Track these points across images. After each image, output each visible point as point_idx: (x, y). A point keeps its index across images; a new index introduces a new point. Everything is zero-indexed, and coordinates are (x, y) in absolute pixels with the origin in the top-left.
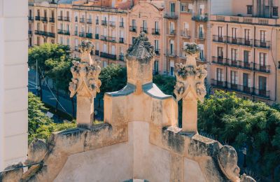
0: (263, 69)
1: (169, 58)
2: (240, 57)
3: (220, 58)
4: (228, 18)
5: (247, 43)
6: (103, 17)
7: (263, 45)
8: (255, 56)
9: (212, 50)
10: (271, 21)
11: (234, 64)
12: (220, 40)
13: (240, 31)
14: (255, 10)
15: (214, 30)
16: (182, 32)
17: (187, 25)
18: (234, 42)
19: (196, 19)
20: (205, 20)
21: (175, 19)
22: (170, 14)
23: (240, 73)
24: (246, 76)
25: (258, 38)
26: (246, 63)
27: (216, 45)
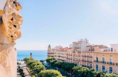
0: (91, 62)
1: (74, 60)
2: (87, 60)
3: (83, 60)
5: (88, 57)
6: (62, 52)
7: (91, 57)
8: (90, 60)
10: (93, 52)
11: (86, 61)
12: (83, 56)
13: (87, 54)
14: (90, 50)
15: (82, 54)
16: (76, 55)
17: (77, 53)
18: (86, 57)
19: (78, 52)
20: (80, 52)
21: (75, 52)
23: (87, 63)
24: (88, 64)
25: (90, 56)
26: (88, 61)
27: (82, 57)
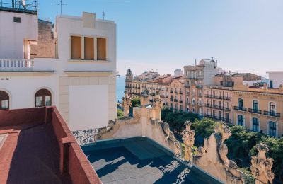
0: (227, 109)
1: (186, 104)
2: (217, 104)
3: (208, 104)
4: (211, 87)
5: (220, 98)
6: (159, 87)
7: (227, 99)
8: (224, 104)
9: (205, 101)
10: (230, 88)
11: (214, 107)
12: (208, 97)
13: (217, 93)
14: (224, 83)
15: (205, 92)
16: (192, 93)
17: (194, 90)
18: (214, 97)
19: (197, 87)
20: (202, 88)
21: (189, 87)
22: (187, 85)
23: (217, 111)
24: (220, 113)
25: (225, 95)
26: (220, 107)
27: (206, 99)
